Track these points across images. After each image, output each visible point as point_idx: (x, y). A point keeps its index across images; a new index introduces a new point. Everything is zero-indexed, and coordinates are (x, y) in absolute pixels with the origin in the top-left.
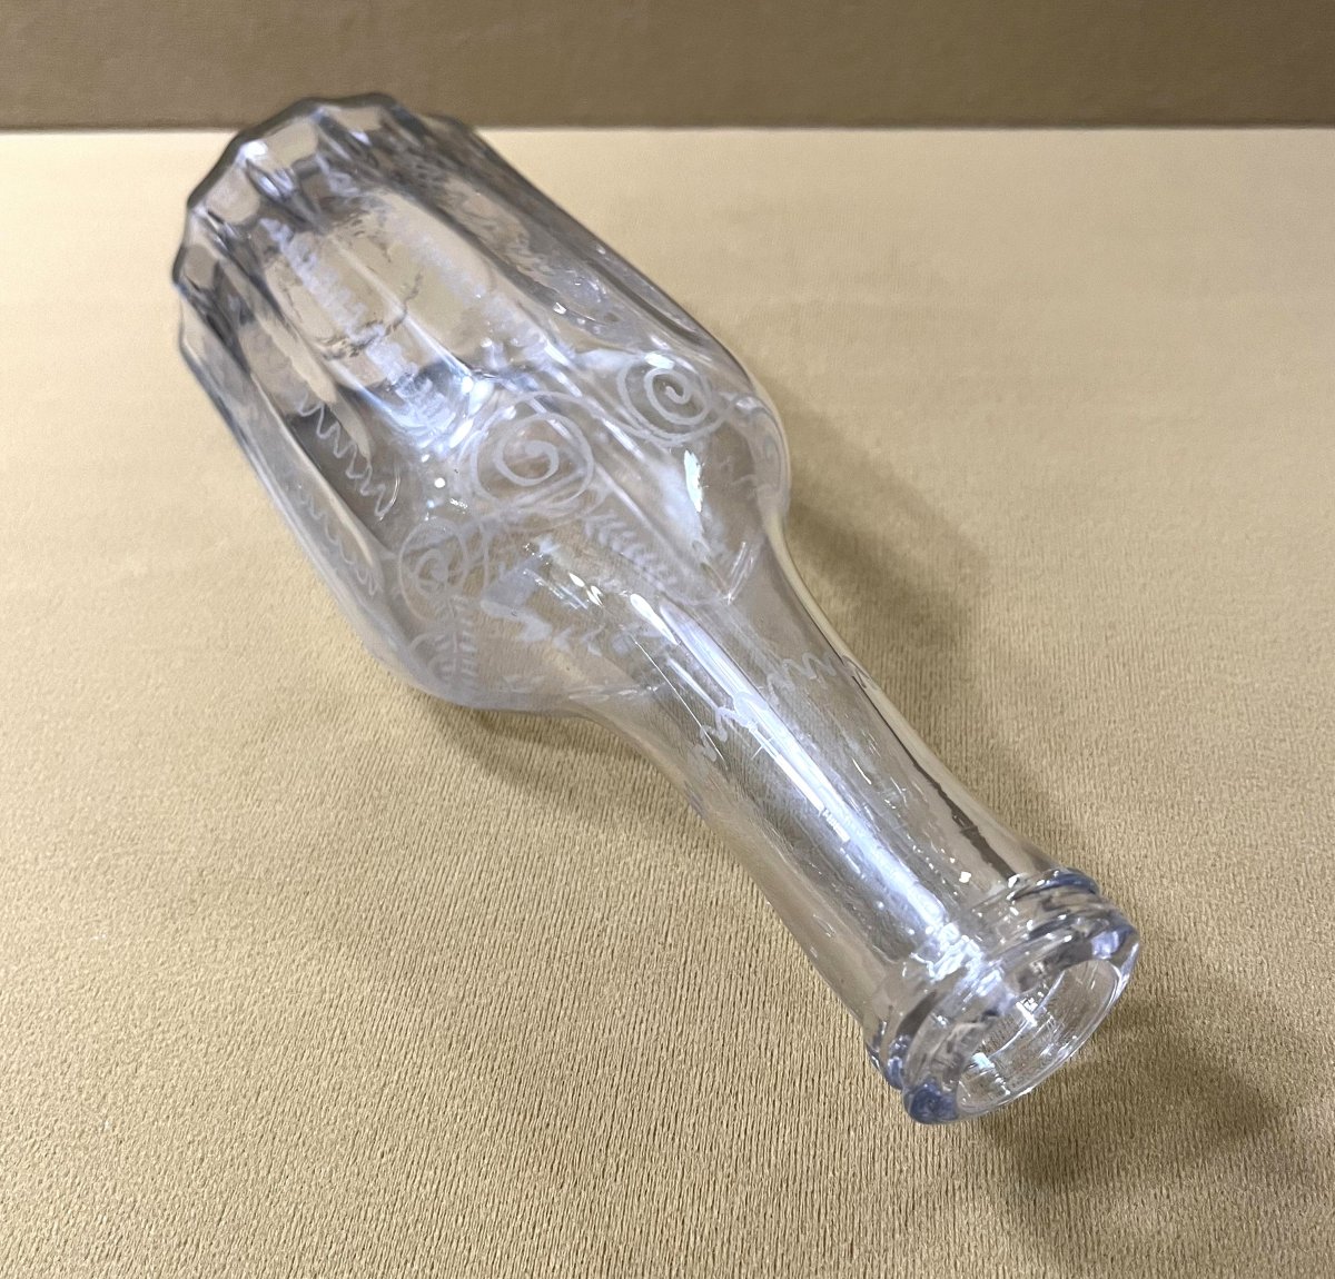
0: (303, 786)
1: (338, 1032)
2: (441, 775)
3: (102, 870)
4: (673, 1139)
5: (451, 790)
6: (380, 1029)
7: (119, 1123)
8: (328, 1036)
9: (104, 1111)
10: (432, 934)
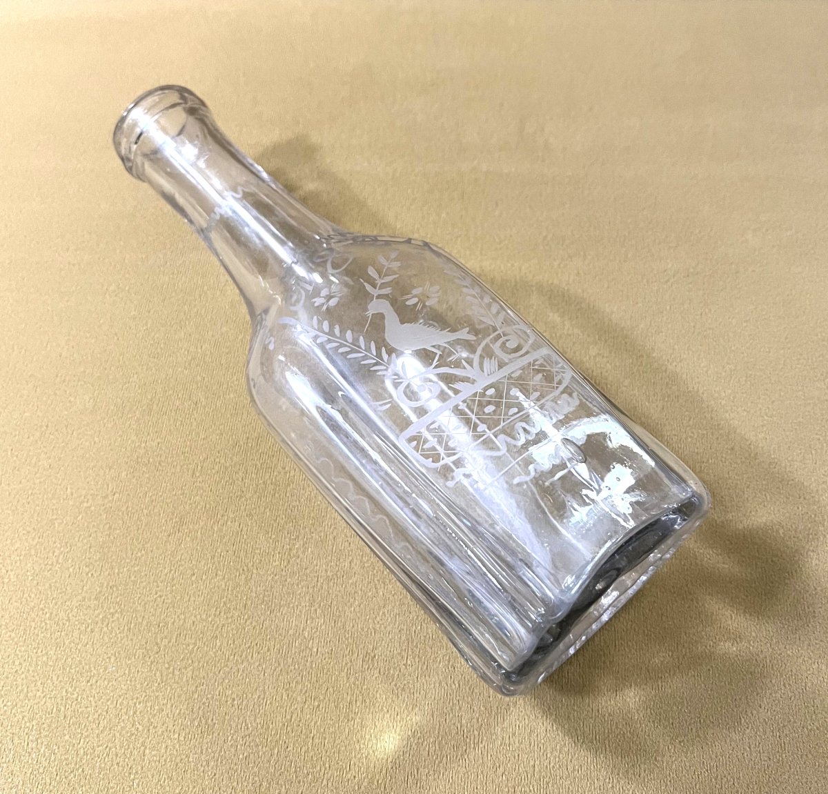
0: (205, 564)
1: (244, 724)
2: (279, 553)
3: (105, 624)
4: (417, 784)
5: (285, 564)
6: (265, 722)
7: (141, 783)
8: (239, 727)
9: (132, 777)
10: (285, 662)
